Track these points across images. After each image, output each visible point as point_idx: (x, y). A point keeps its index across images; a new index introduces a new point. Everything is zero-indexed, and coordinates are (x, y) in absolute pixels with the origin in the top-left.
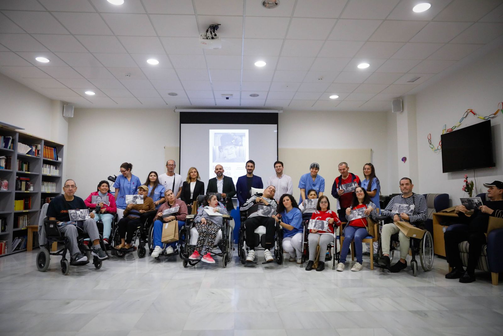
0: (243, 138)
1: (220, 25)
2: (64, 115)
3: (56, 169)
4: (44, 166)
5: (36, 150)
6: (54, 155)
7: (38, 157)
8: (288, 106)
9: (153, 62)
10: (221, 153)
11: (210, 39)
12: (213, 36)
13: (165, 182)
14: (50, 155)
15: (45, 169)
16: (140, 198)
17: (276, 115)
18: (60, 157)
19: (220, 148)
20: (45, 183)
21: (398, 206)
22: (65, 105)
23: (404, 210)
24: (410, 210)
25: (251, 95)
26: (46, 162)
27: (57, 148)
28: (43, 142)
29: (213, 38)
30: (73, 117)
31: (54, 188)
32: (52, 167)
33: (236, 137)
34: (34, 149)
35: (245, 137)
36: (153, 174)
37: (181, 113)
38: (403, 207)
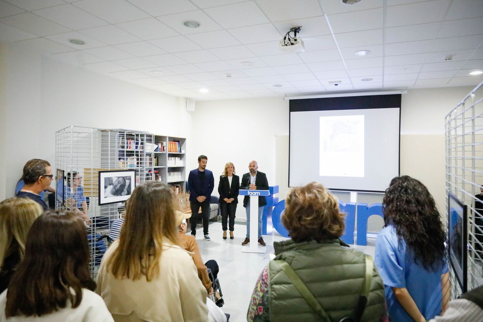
0: (358, 125)
1: (301, 27)
2: (187, 110)
3: (181, 159)
4: (170, 159)
5: (161, 147)
6: (178, 149)
7: (164, 153)
8: (414, 85)
10: (332, 142)
11: (289, 45)
12: (293, 42)
14: (175, 148)
15: (170, 161)
17: (398, 97)
18: (183, 150)
19: (332, 137)
20: (172, 173)
22: (188, 101)
25: (363, 80)
26: (171, 155)
27: (180, 141)
28: (168, 139)
29: (292, 44)
30: (194, 110)
31: (180, 176)
32: (177, 158)
33: (349, 124)
34: (160, 145)
37: (290, 100)
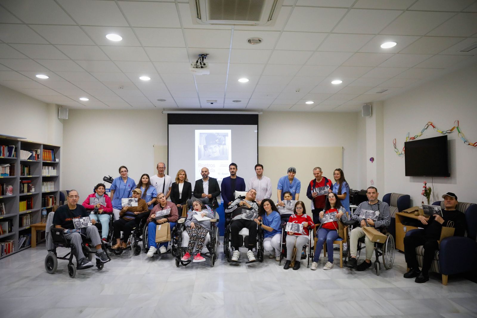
0: (226, 138)
1: (209, 54)
2: (59, 118)
3: (54, 169)
4: (43, 168)
5: (36, 155)
6: (52, 157)
7: (38, 161)
8: (268, 108)
9: (145, 78)
10: (206, 152)
11: (199, 68)
12: (203, 65)
13: (156, 183)
14: (48, 157)
15: (44, 170)
16: (134, 201)
17: (256, 116)
18: (57, 158)
19: (205, 147)
20: (45, 183)
21: (365, 212)
22: (60, 108)
23: (370, 215)
24: (375, 216)
25: (234, 101)
26: (45, 164)
27: (54, 150)
28: (42, 146)
29: (202, 67)
30: (67, 119)
31: (53, 186)
32: (50, 168)
33: (219, 137)
34: (34, 153)
35: (228, 137)
36: (145, 177)
37: (168, 114)
38: (369, 213)
